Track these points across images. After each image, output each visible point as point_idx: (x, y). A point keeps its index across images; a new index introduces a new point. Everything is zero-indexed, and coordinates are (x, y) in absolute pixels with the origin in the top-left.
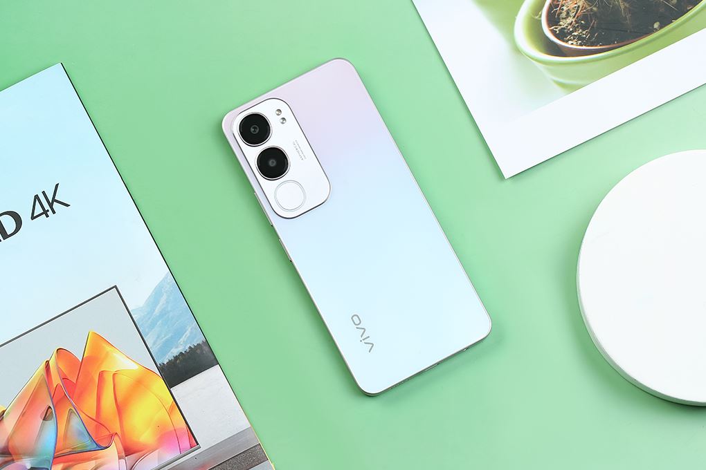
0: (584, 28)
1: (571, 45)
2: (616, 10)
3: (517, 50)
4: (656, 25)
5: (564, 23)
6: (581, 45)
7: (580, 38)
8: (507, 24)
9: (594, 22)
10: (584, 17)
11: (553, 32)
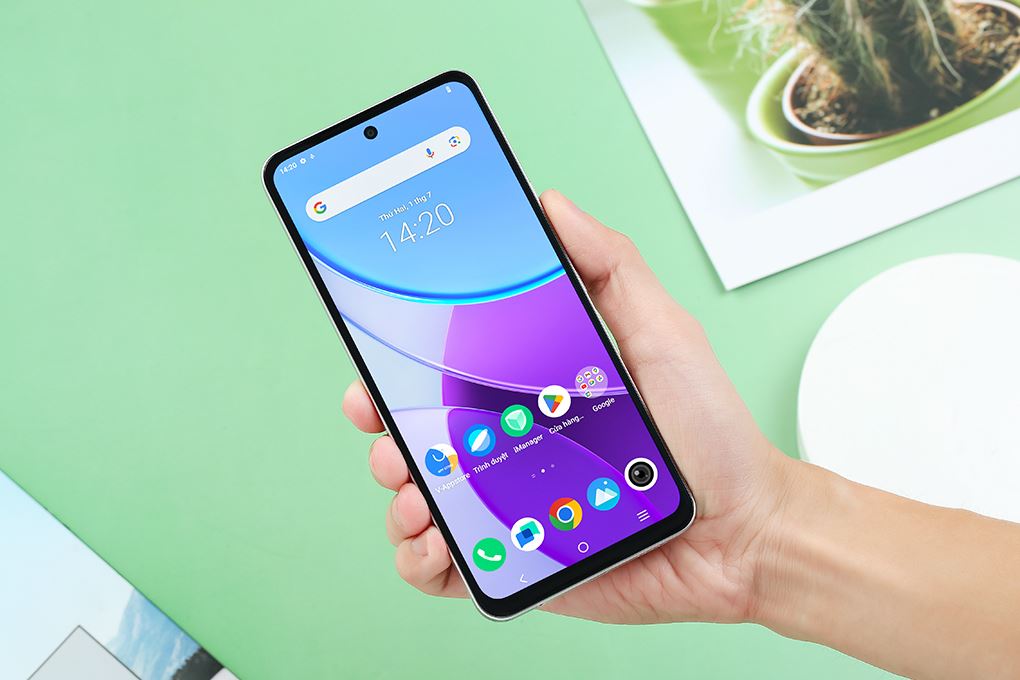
0: (838, 112)
1: (820, 132)
2: (882, 93)
3: (749, 136)
4: (934, 113)
5: (812, 107)
6: (835, 132)
7: (832, 124)
8: (737, 104)
9: (852, 107)
10: (840, 99)
11: (799, 117)
